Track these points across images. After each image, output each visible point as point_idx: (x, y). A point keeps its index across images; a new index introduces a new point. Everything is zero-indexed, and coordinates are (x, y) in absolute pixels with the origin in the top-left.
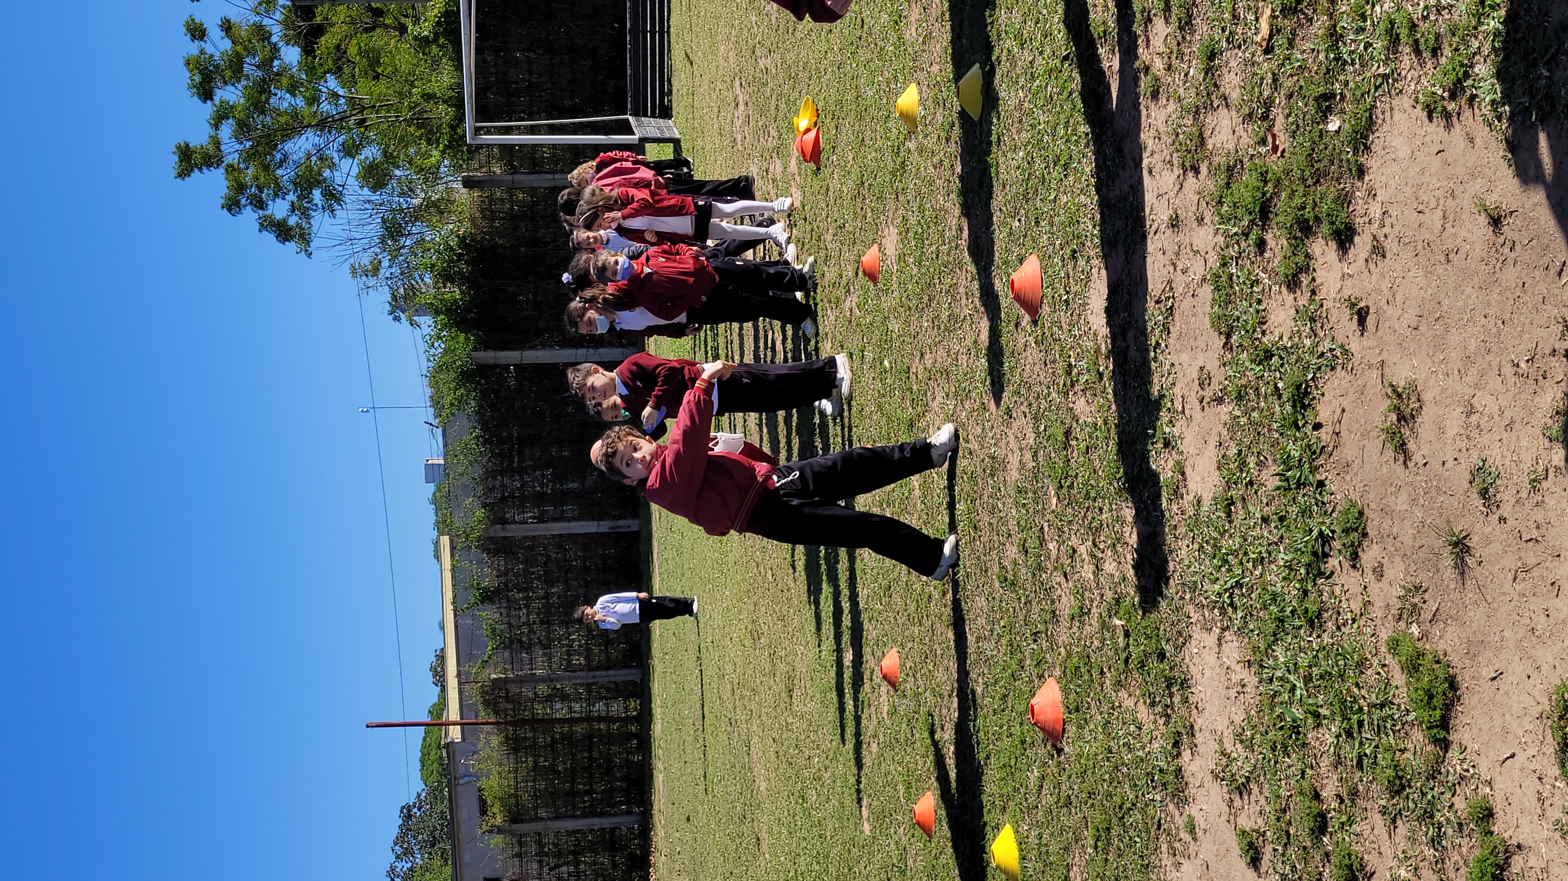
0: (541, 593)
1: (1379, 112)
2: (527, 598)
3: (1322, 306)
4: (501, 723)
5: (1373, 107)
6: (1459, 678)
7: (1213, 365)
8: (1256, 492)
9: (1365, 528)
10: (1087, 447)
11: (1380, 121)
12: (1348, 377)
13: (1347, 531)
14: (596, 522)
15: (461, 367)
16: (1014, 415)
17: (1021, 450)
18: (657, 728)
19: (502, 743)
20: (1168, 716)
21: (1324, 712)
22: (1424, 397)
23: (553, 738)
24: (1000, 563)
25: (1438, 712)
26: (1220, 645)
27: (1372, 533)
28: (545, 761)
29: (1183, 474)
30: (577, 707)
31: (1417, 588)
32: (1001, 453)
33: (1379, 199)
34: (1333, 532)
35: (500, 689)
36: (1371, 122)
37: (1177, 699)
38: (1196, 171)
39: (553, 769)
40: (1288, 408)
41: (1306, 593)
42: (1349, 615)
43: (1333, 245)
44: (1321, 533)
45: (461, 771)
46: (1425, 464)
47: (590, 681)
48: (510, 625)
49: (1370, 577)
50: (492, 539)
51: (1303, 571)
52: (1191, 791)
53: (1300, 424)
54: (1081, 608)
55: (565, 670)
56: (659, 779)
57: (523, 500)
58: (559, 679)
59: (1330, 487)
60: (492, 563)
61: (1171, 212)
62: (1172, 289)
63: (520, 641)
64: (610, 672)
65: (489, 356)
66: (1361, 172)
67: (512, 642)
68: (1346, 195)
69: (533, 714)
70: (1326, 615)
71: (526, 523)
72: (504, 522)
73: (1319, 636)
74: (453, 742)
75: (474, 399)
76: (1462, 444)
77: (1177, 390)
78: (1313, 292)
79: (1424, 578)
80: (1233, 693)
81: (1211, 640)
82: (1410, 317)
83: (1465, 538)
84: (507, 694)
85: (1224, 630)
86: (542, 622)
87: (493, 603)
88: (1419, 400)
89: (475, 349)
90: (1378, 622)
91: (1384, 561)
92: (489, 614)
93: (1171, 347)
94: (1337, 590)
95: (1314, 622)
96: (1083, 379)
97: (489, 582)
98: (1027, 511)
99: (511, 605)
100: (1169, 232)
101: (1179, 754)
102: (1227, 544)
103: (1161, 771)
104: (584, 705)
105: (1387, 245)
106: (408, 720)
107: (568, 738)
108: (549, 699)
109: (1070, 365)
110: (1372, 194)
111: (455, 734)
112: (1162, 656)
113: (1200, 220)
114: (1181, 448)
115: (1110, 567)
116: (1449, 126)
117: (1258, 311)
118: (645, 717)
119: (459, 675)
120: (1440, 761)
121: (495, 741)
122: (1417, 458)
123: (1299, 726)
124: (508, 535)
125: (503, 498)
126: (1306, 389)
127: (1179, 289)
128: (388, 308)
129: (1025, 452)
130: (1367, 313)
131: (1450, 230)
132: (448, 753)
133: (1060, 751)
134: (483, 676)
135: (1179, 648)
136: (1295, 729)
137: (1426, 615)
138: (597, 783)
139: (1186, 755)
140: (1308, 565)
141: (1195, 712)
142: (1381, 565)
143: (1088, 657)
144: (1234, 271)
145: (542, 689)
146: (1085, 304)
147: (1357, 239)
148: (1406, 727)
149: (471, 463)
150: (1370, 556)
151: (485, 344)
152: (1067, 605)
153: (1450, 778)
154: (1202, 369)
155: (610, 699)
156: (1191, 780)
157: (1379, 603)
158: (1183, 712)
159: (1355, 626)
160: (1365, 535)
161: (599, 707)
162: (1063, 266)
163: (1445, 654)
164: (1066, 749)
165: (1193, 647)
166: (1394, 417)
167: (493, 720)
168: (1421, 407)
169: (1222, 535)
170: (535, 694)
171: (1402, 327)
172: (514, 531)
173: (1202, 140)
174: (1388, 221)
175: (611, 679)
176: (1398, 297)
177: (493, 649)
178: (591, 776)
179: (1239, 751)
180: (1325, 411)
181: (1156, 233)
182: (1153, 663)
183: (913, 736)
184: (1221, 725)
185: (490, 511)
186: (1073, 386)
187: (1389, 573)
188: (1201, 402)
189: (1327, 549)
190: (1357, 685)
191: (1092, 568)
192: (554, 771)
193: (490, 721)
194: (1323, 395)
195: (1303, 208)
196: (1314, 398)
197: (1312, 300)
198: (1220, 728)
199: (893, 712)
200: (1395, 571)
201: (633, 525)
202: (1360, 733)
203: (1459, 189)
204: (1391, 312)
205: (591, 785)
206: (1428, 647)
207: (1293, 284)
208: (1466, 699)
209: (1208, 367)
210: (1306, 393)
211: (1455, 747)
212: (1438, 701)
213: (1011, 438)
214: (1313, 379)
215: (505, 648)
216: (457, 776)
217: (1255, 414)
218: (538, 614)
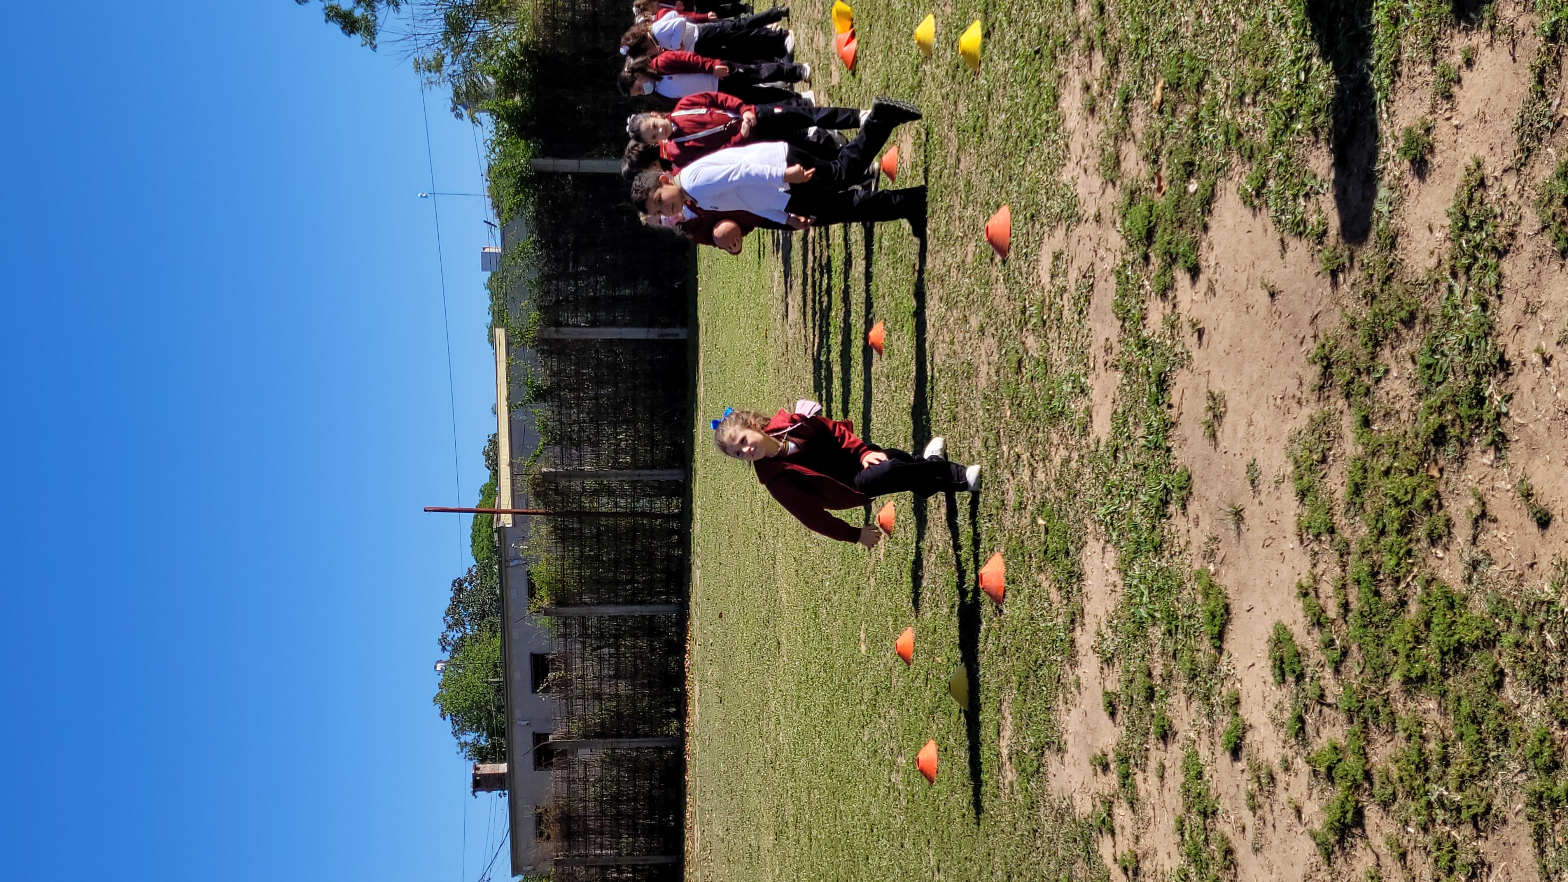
0: (592, 393)
1: (1218, 188)
2: (578, 398)
3: (1179, 318)
4: (551, 514)
5: (1215, 184)
6: (1232, 606)
7: (1114, 339)
8: (1132, 444)
9: (1191, 488)
10: (1032, 377)
11: (1219, 195)
12: (1190, 376)
13: (1181, 488)
14: (646, 330)
15: (520, 172)
16: (986, 333)
17: (989, 364)
18: (697, 528)
19: (551, 533)
20: (1068, 598)
21: (1158, 615)
22: (1229, 404)
23: (598, 529)
24: (970, 452)
25: (1217, 628)
26: (1104, 553)
27: (1195, 493)
28: (590, 551)
29: (1091, 417)
30: (622, 502)
31: (1215, 539)
32: (976, 362)
33: (1215, 252)
34: (1173, 486)
35: (550, 482)
36: (1213, 194)
37: (1075, 587)
38: (1114, 184)
39: (597, 558)
40: (1154, 389)
41: (1154, 527)
42: (1177, 549)
43: (1188, 276)
44: (1165, 486)
45: (511, 553)
46: (1225, 453)
47: (636, 478)
48: (562, 423)
49: (1191, 525)
50: (545, 341)
51: (1154, 511)
52: (1079, 658)
53: (1160, 402)
54: (1021, 503)
55: (612, 468)
56: (697, 574)
57: (576, 304)
58: (605, 476)
59: (1175, 453)
60: (546, 364)
61: (1096, 209)
62: (1093, 270)
63: (570, 438)
64: (655, 472)
65: (548, 164)
66: (1206, 228)
67: (562, 439)
68: (1196, 242)
69: (581, 508)
70: (1165, 546)
71: (579, 326)
72: (558, 324)
73: (1159, 560)
74: (504, 527)
75: (532, 204)
76: (1245, 445)
77: (1091, 350)
78: (1175, 306)
79: (1220, 531)
80: (1108, 589)
81: (1098, 547)
82: (1226, 343)
83: (1241, 510)
84: (556, 487)
85: (1107, 542)
86: (591, 421)
87: (545, 401)
88: (1225, 406)
89: (534, 156)
90: (1194, 557)
91: (1200, 514)
92: (542, 411)
93: (1090, 315)
94: (1173, 529)
95: (1158, 549)
96: (1034, 320)
97: (542, 380)
98: (990, 415)
99: (563, 403)
100: (1094, 224)
101: (1074, 629)
102: (1114, 478)
103: (1061, 640)
104: (629, 501)
105: (1218, 287)
106: (463, 507)
107: (614, 531)
108: (596, 493)
109: (1025, 307)
110: (1211, 247)
111: (507, 520)
112: (1067, 553)
113: (1114, 223)
114: (1091, 396)
115: (1041, 476)
116: (1254, 215)
117: (1141, 309)
118: (686, 516)
119: (511, 464)
120: (1216, 662)
121: (544, 529)
122: (1221, 447)
123: (1143, 623)
124: (561, 337)
125: (558, 302)
126: (1165, 377)
127: (1098, 273)
128: (450, 104)
129: (991, 366)
130: (1204, 332)
131: (1250, 290)
132: (499, 537)
133: (1001, 611)
134: (535, 469)
135: (1079, 549)
136: (1141, 625)
137: (1218, 559)
138: (638, 574)
139: (1078, 630)
140: (1158, 508)
141: (1085, 599)
142: (1198, 517)
143: (1022, 542)
144: (1129, 273)
145: (590, 484)
146: (1037, 260)
147: (1201, 276)
148: (1202, 635)
149: (527, 266)
150: (1193, 507)
151: (545, 153)
152: (1012, 499)
153: (1221, 674)
154: (1107, 339)
155: (654, 496)
156: (1080, 649)
157: (1195, 544)
158: (1078, 598)
159: (1181, 557)
160: (1191, 493)
161: (643, 504)
162: (1025, 224)
163: (1226, 589)
164: (1005, 611)
165: (1087, 551)
166: (1210, 414)
167: (542, 511)
168: (1226, 412)
169: (1110, 471)
170: (583, 488)
171: (1221, 348)
172: (568, 334)
173: (1118, 163)
174: (1218, 270)
175: (655, 478)
176: (1220, 328)
177: (544, 444)
178: (633, 566)
179: (1108, 633)
180: (1174, 396)
181: (1086, 221)
182: (1061, 556)
183: (901, 578)
184: (1101, 612)
185: (545, 313)
186: (1026, 324)
187: (1202, 524)
188: (1105, 365)
189: (1169, 498)
190: (1177, 599)
191: (1029, 474)
192: (599, 561)
193: (540, 511)
194: (1175, 384)
195: (1169, 243)
196: (1169, 385)
197: (1173, 312)
198: (1099, 614)
199: (888, 555)
200: (1206, 524)
201: (681, 333)
202: (1176, 634)
203: (1257, 263)
204: (1216, 337)
205: (633, 576)
206: (1217, 581)
207: (1163, 295)
208: (1234, 621)
209: (1111, 340)
210: (1164, 381)
211: (1225, 653)
212: (1217, 621)
213: (983, 352)
214: (1170, 370)
215: (556, 444)
216: (508, 558)
217: (1135, 386)
218: (588, 414)
